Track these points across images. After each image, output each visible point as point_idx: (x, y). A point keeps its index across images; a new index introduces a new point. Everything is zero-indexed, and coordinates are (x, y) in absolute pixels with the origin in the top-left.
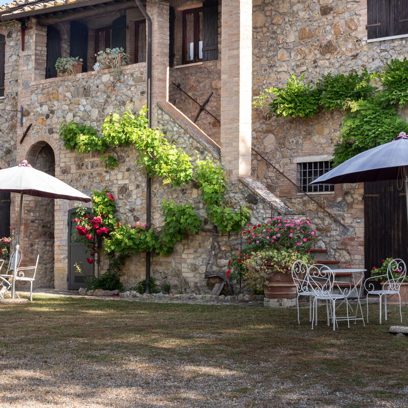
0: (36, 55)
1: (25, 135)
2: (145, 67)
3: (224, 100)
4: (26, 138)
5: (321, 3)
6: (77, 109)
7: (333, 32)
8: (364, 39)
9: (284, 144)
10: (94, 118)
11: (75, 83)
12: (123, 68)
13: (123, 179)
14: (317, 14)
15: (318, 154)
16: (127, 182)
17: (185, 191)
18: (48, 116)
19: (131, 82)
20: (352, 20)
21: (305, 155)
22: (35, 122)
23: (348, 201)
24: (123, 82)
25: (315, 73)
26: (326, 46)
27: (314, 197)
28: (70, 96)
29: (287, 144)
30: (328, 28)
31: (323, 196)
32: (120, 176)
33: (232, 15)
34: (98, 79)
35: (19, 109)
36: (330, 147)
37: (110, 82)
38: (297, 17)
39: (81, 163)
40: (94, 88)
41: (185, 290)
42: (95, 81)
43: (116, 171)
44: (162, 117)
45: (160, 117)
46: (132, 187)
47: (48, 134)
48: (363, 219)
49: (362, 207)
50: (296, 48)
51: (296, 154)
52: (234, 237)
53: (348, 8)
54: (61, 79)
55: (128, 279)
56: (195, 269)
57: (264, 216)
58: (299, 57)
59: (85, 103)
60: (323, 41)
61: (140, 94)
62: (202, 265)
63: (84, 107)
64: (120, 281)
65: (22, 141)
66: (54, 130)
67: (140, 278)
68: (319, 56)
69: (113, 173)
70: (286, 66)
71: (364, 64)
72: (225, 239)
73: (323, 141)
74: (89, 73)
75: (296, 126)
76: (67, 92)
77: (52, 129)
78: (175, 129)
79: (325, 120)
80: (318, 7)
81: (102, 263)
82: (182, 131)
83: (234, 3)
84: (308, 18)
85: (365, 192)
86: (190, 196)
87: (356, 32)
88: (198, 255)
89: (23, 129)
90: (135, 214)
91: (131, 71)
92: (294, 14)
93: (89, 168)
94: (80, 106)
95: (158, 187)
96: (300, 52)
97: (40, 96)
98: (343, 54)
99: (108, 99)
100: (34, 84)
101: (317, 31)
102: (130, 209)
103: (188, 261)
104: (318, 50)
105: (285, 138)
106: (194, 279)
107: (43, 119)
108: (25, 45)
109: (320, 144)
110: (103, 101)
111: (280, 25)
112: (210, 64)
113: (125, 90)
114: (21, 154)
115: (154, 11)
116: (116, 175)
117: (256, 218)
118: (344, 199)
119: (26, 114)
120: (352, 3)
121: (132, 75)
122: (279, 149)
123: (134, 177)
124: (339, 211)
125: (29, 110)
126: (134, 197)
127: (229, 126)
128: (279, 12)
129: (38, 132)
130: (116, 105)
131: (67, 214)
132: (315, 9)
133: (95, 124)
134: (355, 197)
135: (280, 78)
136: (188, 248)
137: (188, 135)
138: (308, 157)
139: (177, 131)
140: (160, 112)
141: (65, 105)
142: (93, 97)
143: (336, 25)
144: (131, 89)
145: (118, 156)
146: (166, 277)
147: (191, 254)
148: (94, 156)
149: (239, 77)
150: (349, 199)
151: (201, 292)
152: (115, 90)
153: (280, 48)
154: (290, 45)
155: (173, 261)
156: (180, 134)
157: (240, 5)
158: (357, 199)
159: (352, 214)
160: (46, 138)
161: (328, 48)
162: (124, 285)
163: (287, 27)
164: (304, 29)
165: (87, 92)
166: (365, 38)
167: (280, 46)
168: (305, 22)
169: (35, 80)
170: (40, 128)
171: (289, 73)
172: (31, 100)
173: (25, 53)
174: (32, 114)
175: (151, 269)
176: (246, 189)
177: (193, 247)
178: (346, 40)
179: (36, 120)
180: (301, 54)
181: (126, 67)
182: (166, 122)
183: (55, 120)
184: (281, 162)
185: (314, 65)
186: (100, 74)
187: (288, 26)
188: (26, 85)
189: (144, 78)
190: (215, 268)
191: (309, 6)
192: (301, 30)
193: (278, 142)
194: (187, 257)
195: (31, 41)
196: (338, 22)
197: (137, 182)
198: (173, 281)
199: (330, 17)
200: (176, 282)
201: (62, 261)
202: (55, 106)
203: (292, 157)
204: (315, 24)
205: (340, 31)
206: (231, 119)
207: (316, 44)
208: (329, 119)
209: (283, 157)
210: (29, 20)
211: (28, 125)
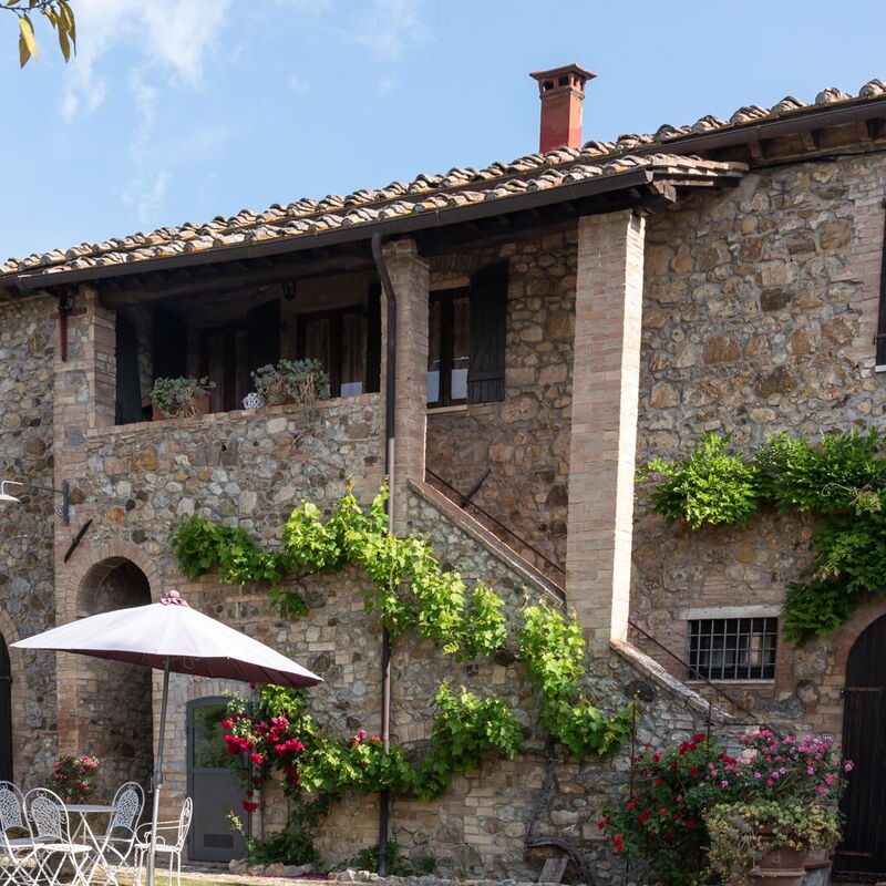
0: (97, 371)
1: (76, 543)
2: (376, 404)
3: (577, 481)
4: (77, 550)
5: (765, 283)
6: (205, 492)
7: (789, 347)
8: (867, 365)
9: (658, 581)
10: (248, 511)
11: (199, 434)
12: (320, 404)
13: (320, 640)
14: (753, 308)
15: (738, 603)
16: (331, 647)
17: (474, 669)
18: (131, 505)
19: (341, 436)
20: (839, 323)
21: (709, 604)
22: (99, 517)
23: (806, 700)
24: (322, 436)
25: (740, 434)
26: (771, 377)
27: (726, 689)
28: (186, 463)
29: (667, 581)
30: (778, 339)
31: (747, 688)
32: (313, 635)
33: (603, 292)
34: (258, 426)
35: (59, 487)
36: (769, 588)
37: (287, 434)
38: (701, 314)
39: (215, 607)
40: (249, 446)
41: (472, 868)
42: (250, 432)
43: (303, 625)
44: (419, 513)
45: (414, 512)
46: (342, 659)
47: (133, 543)
48: (839, 737)
49: (839, 711)
50: (697, 380)
51: (686, 602)
52: (593, 768)
53: (829, 297)
54: (164, 424)
55: (332, 844)
56: (495, 827)
57: (671, 726)
58: (703, 400)
59: (224, 479)
60: (764, 368)
61: (363, 463)
62: (512, 821)
63: (223, 487)
64: (314, 847)
65: (67, 557)
66: (147, 535)
67: (361, 841)
68: (752, 398)
69: (294, 628)
70: (670, 418)
71: (863, 417)
72: (572, 770)
73: (751, 576)
74: (234, 413)
75: (691, 545)
76: (179, 453)
77: (142, 532)
78: (452, 539)
79: (759, 533)
80: (756, 293)
81: (269, 811)
82: (471, 543)
83: (609, 265)
84: (731, 317)
85: (848, 683)
86: (486, 680)
87: (848, 348)
88: (505, 800)
89: (70, 530)
90: (351, 713)
91: (342, 412)
92: (696, 306)
93: (237, 616)
94: (212, 485)
95: (407, 661)
96: (706, 389)
97: (110, 462)
98: (813, 394)
99: (283, 472)
100: (96, 435)
101: (751, 344)
102: (338, 703)
103: (479, 812)
104: (751, 386)
105: (662, 567)
106: (494, 847)
107: (119, 511)
108: (69, 348)
109: (745, 582)
110: (269, 475)
111: (658, 329)
112: (484, 409)
113: (325, 453)
114: (66, 583)
115: (402, 278)
116: (304, 631)
117: (649, 730)
118: (796, 696)
119: (76, 498)
120: (842, 285)
121: (344, 420)
122: (645, 590)
123: (347, 637)
124: (782, 718)
125: (84, 491)
126: (349, 678)
127: (590, 536)
128: (658, 301)
129: (108, 537)
130: (303, 484)
131: (184, 709)
132: (749, 297)
133: (250, 524)
134: (823, 692)
135: (655, 444)
136: (480, 787)
137: (486, 553)
138: (717, 609)
139: (455, 544)
140: (414, 501)
141: (175, 481)
142: (243, 467)
143: (798, 332)
144: (342, 451)
145: (307, 593)
146: (426, 842)
147: (486, 798)
148: (247, 591)
149: (618, 430)
150: (808, 695)
151: (510, 874)
152: (300, 453)
153: (657, 380)
154: (681, 372)
155: (441, 810)
156: (465, 550)
157: (627, 268)
158: (827, 695)
159: (812, 724)
160: (127, 550)
161: (776, 383)
162: (323, 855)
163: (677, 334)
164: (720, 339)
165: (230, 455)
166: (871, 363)
167: (658, 375)
168: (723, 324)
169: (97, 425)
170: (112, 530)
171: (677, 433)
172: (88, 468)
173: (71, 366)
174: (91, 499)
175: (390, 825)
176: (627, 669)
177: (492, 784)
178: (820, 366)
179: (102, 513)
180: (708, 395)
181: (329, 403)
182: (429, 524)
183: (148, 512)
184: (651, 617)
185: (740, 418)
186: (262, 417)
187: (680, 331)
188: (75, 436)
189: (374, 428)
190: (544, 828)
191: (733, 290)
192: (710, 343)
193: (644, 576)
194: (476, 804)
195: (84, 339)
196: (804, 327)
197: (357, 650)
198: (444, 851)
199: (784, 315)
200: (449, 853)
201: (174, 804)
202: (149, 483)
203: (677, 607)
204: (745, 330)
205: (809, 346)
206: (595, 521)
207: (748, 373)
208: (769, 533)
209: (654, 607)
210: (77, 293)
211: (82, 523)
